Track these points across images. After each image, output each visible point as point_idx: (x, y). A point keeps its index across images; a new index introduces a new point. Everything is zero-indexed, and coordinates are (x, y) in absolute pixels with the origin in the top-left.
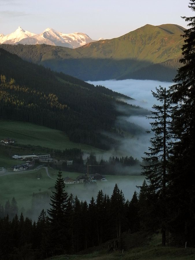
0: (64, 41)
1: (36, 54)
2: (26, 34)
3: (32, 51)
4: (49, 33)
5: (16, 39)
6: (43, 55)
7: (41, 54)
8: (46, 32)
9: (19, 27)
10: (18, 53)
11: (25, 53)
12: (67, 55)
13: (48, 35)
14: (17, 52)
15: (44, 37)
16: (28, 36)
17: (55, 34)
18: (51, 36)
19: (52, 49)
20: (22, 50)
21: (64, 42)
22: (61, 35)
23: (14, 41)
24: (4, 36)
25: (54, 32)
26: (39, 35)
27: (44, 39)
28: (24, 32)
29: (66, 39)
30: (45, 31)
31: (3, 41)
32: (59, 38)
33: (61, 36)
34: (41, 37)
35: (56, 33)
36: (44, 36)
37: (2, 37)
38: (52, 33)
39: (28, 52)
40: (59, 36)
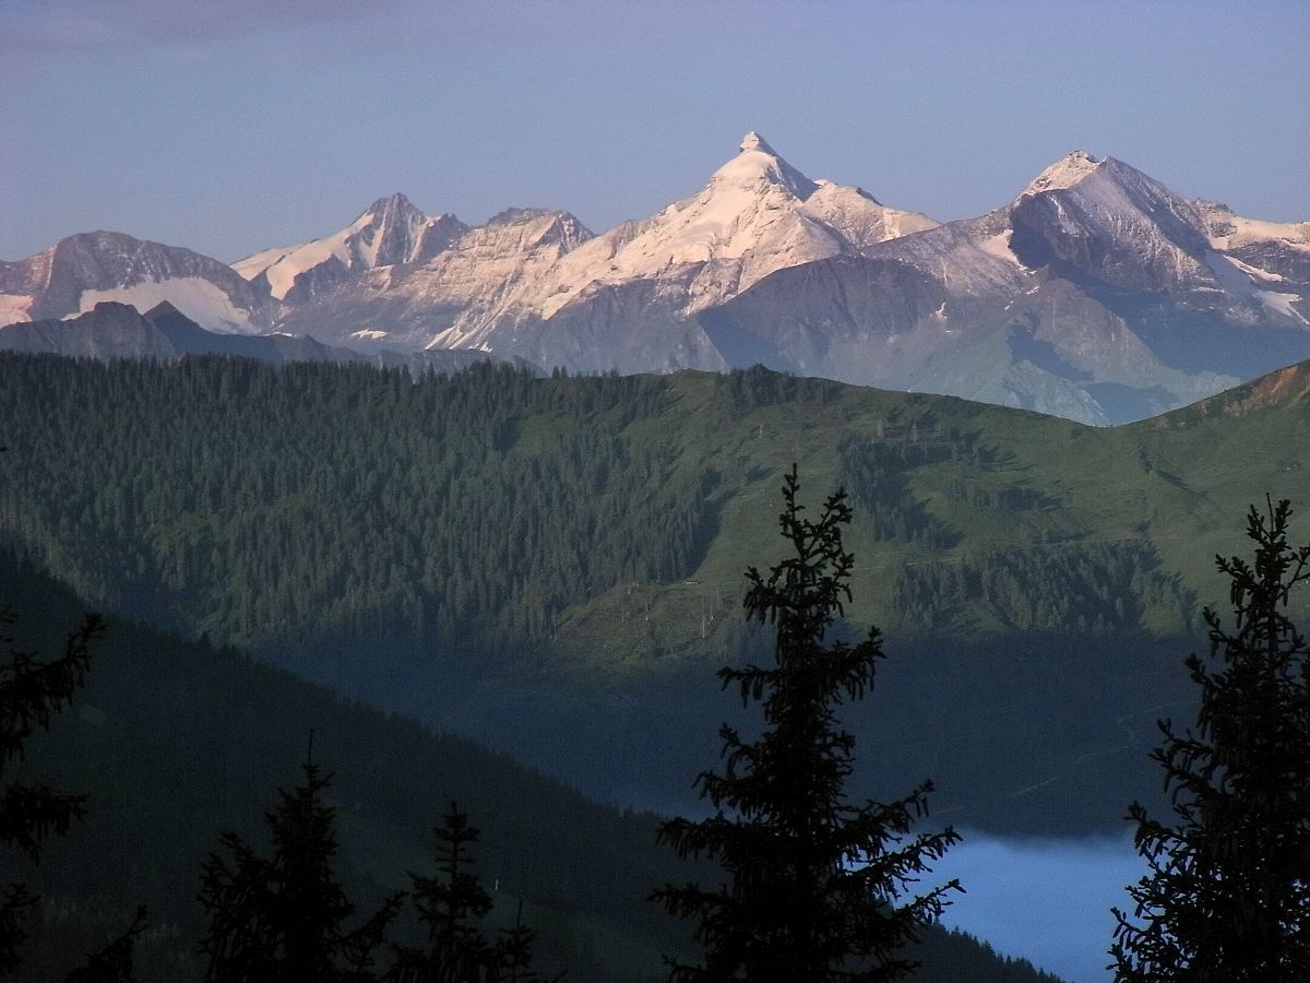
0: (1257, 304)
1: (654, 483)
2: (821, 215)
3: (618, 447)
4: (1075, 212)
5: (704, 278)
6: (732, 494)
7: (711, 479)
8: (1041, 197)
9: (750, 141)
10: (457, 471)
11: (536, 467)
12: (1018, 499)
13: (1070, 228)
14: (450, 458)
15: (1014, 259)
16: (844, 244)
17: (1146, 222)
18: (1099, 243)
19: (851, 426)
20: (506, 438)
21: (1249, 317)
22: (1221, 231)
23: (685, 299)
24: (582, 234)
25: (1136, 199)
26: (961, 232)
27: (1018, 279)
28: (804, 188)
29: (1277, 277)
30: (1032, 191)
31: (561, 290)
32: (1194, 264)
33: (1220, 243)
34: (984, 257)
35: (1159, 211)
36: (1014, 245)
37: (555, 249)
38: (1115, 209)
39: (576, 457)
40: (1195, 244)
